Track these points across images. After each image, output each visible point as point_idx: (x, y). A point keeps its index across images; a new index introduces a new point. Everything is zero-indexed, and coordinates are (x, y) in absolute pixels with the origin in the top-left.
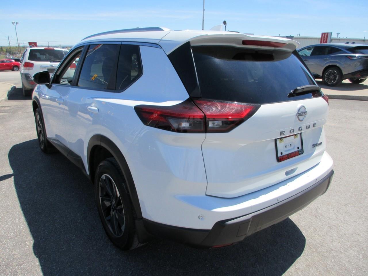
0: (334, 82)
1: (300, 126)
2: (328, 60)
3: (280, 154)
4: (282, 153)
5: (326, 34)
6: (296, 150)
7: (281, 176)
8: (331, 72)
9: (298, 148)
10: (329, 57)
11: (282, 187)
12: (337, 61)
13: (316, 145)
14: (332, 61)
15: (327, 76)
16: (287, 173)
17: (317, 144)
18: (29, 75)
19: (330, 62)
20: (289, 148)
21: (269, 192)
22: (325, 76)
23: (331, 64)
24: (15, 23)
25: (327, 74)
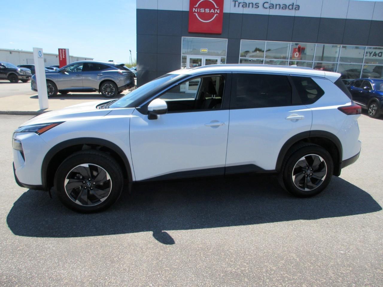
0: (112, 94)
2: (102, 75)
5: (64, 50)
8: (107, 85)
10: (102, 73)
12: (112, 76)
14: (106, 76)
15: (104, 89)
19: (105, 77)
22: (102, 89)
23: (106, 79)
25: (104, 88)
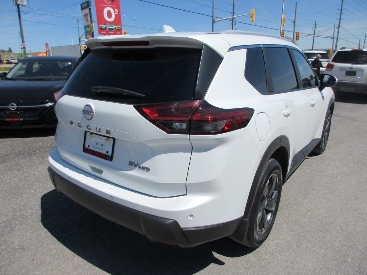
3: (87, 146)
4: (89, 146)
6: (104, 152)
7: (85, 165)
9: (107, 152)
11: (84, 176)
13: (136, 166)
17: (138, 164)
20: (99, 146)
21: (72, 170)
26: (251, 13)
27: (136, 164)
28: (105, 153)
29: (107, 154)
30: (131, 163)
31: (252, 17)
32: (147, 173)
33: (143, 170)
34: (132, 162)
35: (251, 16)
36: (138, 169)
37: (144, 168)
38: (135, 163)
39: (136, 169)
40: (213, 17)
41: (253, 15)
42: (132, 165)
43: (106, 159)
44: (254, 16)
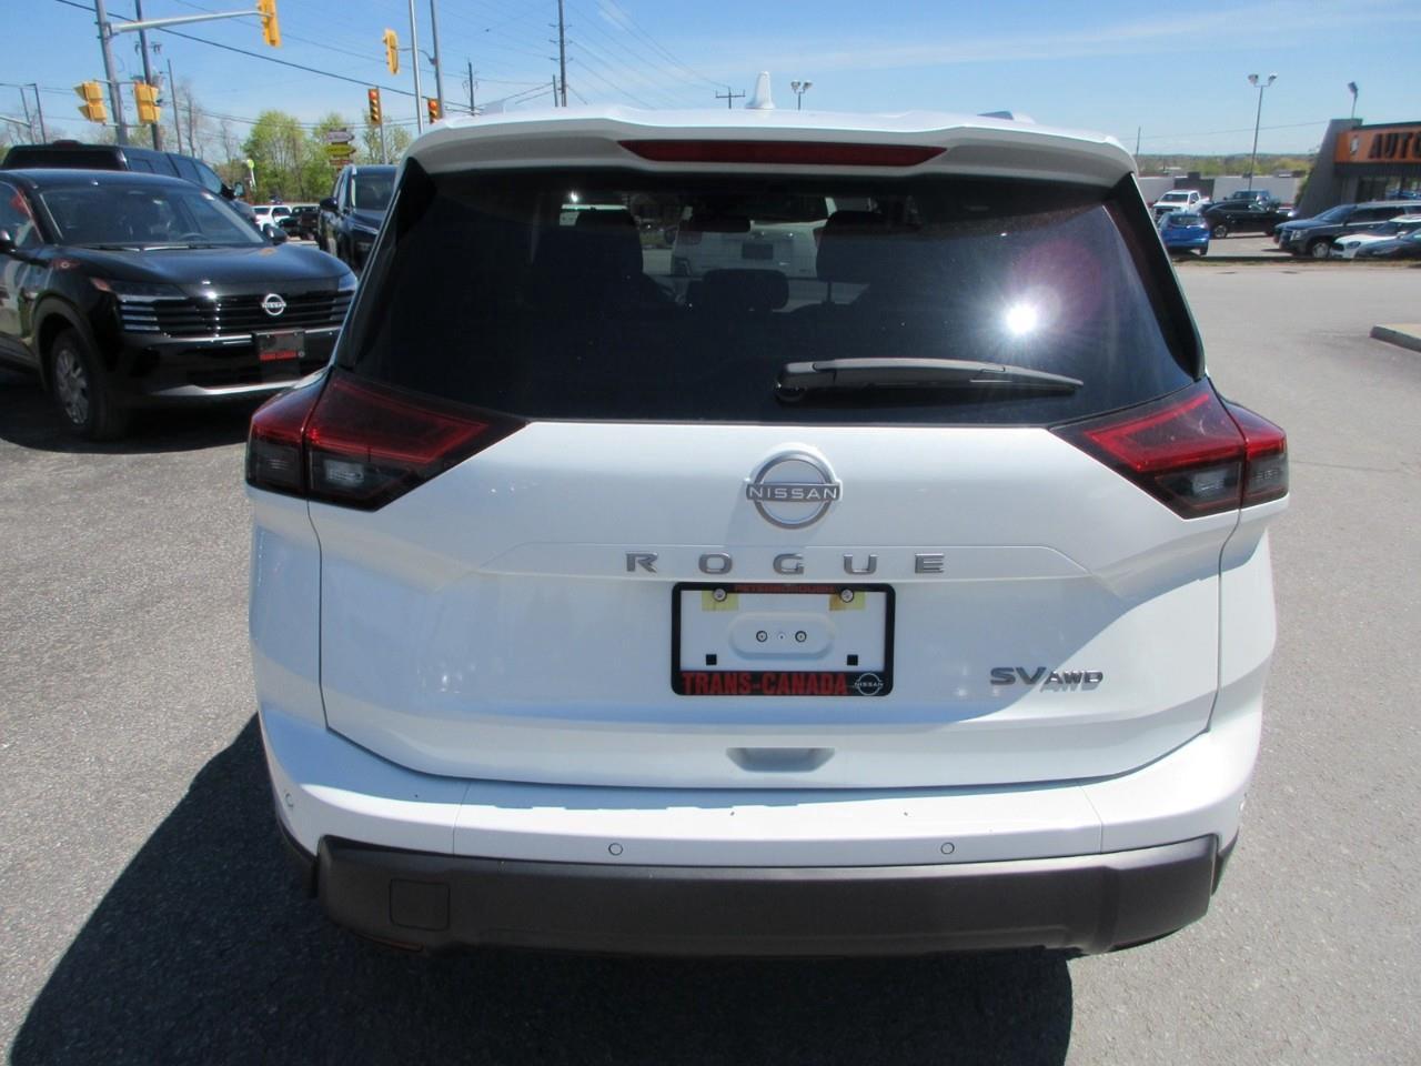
1: (783, 551)
3: (702, 659)
4: (710, 659)
6: (832, 664)
9: (851, 660)
13: (1032, 680)
16: (750, 759)
17: (1040, 671)
18: (685, 263)
20: (780, 644)
24: (802, 85)
26: (260, 8)
27: (1031, 673)
28: (843, 666)
29: (852, 668)
30: (1002, 676)
31: (267, 24)
32: (1092, 691)
33: (1069, 688)
34: (1011, 670)
35: (265, 20)
36: (1042, 690)
37: (1073, 679)
38: (1026, 670)
39: (1034, 690)
40: (98, 10)
41: (269, 19)
42: (1010, 680)
43: (853, 692)
44: (275, 22)
